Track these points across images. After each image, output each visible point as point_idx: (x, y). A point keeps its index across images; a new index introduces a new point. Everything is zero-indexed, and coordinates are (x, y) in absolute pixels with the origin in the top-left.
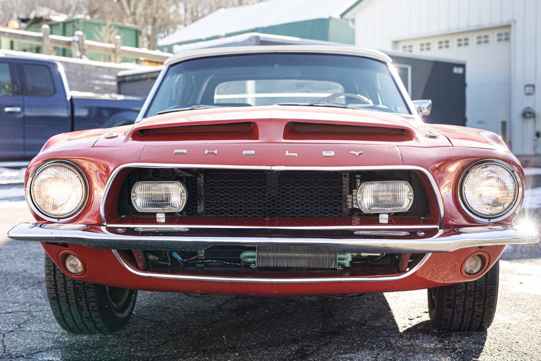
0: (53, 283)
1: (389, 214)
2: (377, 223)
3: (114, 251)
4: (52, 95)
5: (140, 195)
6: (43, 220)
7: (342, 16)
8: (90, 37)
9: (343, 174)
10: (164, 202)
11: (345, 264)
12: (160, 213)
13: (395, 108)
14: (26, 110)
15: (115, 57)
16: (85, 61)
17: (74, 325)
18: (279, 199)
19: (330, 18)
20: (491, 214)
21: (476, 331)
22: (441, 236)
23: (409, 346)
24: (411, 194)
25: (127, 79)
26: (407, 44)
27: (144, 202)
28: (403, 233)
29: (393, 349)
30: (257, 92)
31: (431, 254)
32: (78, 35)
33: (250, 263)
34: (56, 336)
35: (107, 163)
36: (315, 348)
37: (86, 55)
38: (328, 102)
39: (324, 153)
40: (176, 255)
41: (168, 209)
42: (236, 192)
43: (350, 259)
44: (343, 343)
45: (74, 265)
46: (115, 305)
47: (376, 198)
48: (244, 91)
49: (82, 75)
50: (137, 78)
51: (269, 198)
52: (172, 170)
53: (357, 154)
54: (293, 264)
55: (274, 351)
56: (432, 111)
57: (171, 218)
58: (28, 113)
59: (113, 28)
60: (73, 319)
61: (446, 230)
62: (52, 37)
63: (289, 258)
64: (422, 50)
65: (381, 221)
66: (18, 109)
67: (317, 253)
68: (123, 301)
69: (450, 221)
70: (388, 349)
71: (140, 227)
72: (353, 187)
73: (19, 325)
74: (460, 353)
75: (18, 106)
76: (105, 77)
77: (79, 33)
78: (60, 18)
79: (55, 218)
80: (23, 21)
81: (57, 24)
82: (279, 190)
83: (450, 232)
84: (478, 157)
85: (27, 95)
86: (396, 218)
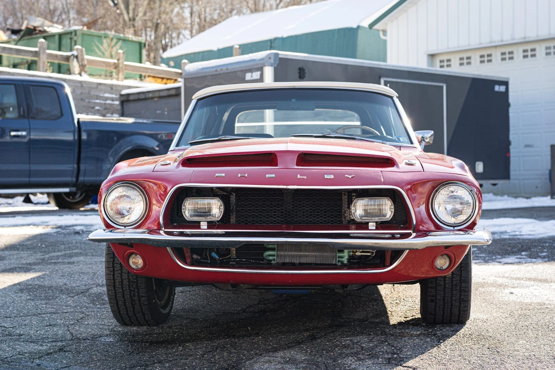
0: (112, 281)
1: (376, 222)
2: (367, 229)
3: (169, 249)
4: (59, 118)
5: (189, 208)
6: (113, 227)
7: (371, 26)
8: (90, 51)
9: (343, 193)
10: (207, 213)
11: (344, 261)
12: (204, 221)
13: (398, 138)
14: (32, 134)
15: (118, 74)
16: (85, 78)
17: (127, 316)
18: (293, 211)
19: (359, 27)
20: (455, 223)
21: (457, 324)
22: (415, 237)
23: (400, 333)
24: (393, 207)
25: (131, 98)
26: (445, 58)
27: (192, 213)
28: (387, 236)
29: (387, 335)
30: (276, 120)
31: (408, 251)
32: (77, 49)
33: (271, 261)
34: (111, 327)
35: (167, 185)
36: (323, 334)
37: (85, 72)
38: (336, 133)
39: (326, 177)
40: (214, 255)
41: (209, 219)
42: (261, 212)
43: (347, 257)
44: (346, 331)
45: (137, 262)
46: (159, 303)
47: (365, 210)
48: (262, 119)
49: (81, 94)
50: (143, 96)
51: (286, 211)
52: (212, 188)
53: (350, 177)
54: (303, 260)
55: (290, 336)
56: (434, 141)
57: (211, 225)
58: (34, 136)
59: (115, 41)
60: (127, 312)
61: (419, 234)
62: (48, 51)
63: (300, 256)
64: (461, 64)
65: (370, 228)
66: (24, 133)
67: (322, 252)
68: (164, 300)
69: (421, 227)
70: (382, 335)
71: (188, 231)
72: (350, 202)
73: (77, 320)
74: (439, 336)
75: (24, 130)
76: (107, 95)
77: (78, 47)
78: (56, 29)
79: (122, 226)
80: (15, 32)
81: (53, 36)
82: (293, 205)
83: (423, 234)
84: (443, 179)
85: (34, 118)
86: (381, 225)
